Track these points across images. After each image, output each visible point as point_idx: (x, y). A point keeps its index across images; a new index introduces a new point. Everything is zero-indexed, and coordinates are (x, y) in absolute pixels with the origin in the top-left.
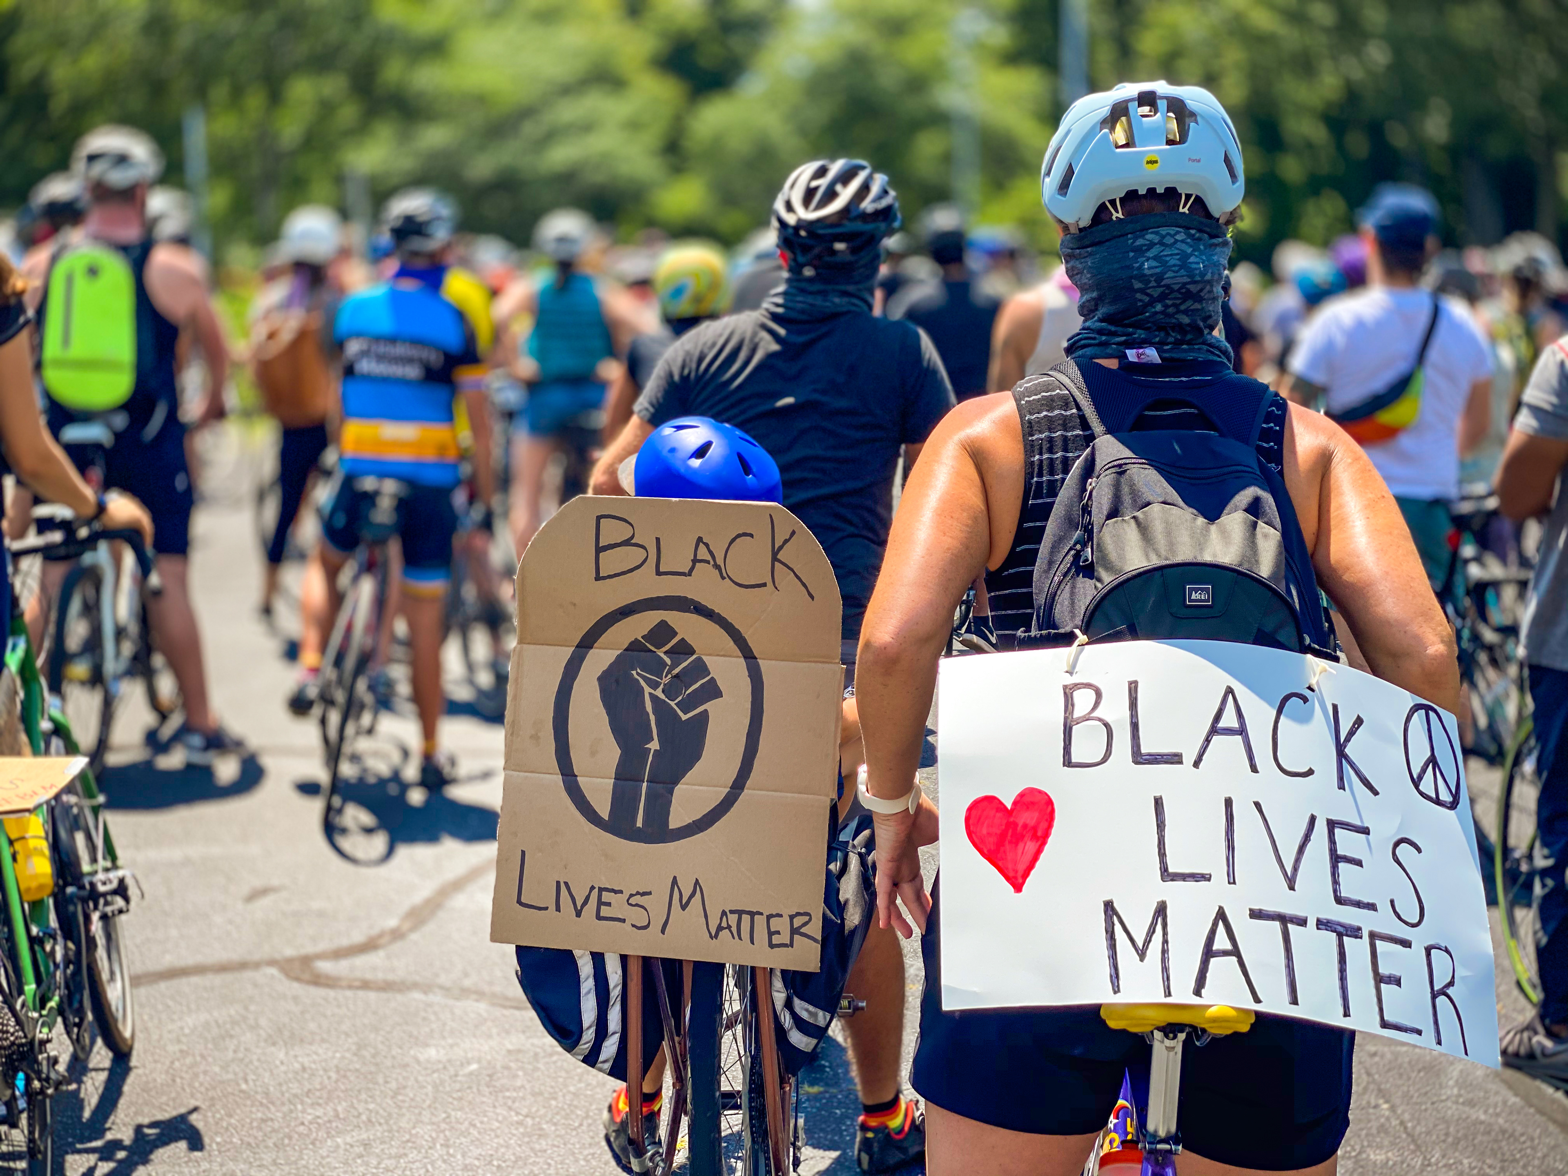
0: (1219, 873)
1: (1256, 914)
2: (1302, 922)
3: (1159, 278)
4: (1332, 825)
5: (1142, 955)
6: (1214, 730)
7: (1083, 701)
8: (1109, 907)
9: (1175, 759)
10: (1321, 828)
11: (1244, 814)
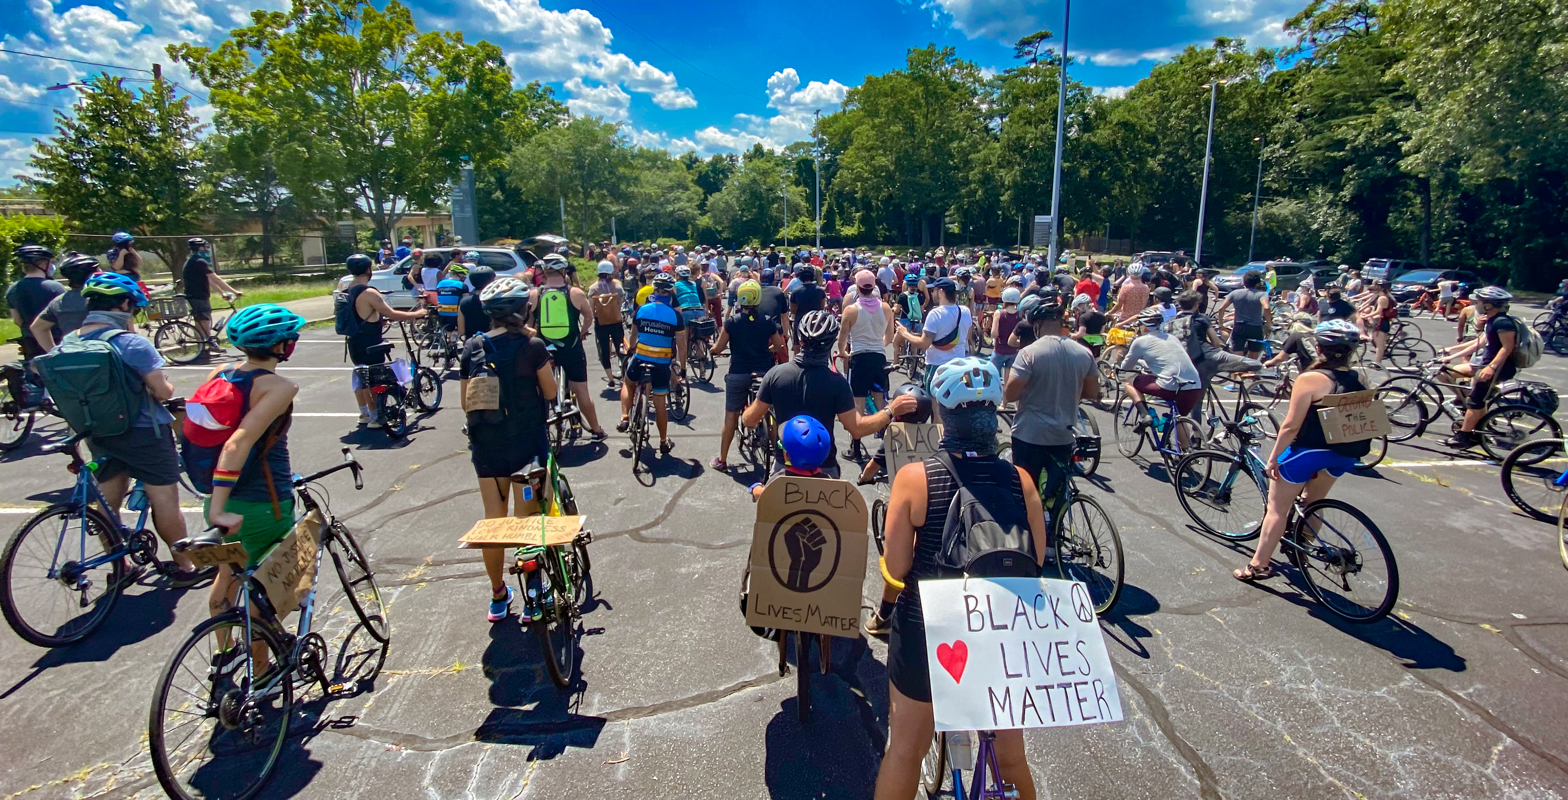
0: (1024, 673)
1: (1038, 688)
2: (1053, 687)
3: (982, 430)
4: (1057, 644)
5: (1003, 709)
6: (1017, 614)
7: (972, 601)
8: (990, 689)
9: (1005, 627)
10: (1053, 646)
11: (1029, 646)
